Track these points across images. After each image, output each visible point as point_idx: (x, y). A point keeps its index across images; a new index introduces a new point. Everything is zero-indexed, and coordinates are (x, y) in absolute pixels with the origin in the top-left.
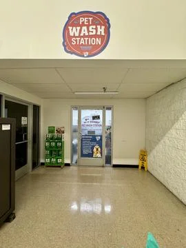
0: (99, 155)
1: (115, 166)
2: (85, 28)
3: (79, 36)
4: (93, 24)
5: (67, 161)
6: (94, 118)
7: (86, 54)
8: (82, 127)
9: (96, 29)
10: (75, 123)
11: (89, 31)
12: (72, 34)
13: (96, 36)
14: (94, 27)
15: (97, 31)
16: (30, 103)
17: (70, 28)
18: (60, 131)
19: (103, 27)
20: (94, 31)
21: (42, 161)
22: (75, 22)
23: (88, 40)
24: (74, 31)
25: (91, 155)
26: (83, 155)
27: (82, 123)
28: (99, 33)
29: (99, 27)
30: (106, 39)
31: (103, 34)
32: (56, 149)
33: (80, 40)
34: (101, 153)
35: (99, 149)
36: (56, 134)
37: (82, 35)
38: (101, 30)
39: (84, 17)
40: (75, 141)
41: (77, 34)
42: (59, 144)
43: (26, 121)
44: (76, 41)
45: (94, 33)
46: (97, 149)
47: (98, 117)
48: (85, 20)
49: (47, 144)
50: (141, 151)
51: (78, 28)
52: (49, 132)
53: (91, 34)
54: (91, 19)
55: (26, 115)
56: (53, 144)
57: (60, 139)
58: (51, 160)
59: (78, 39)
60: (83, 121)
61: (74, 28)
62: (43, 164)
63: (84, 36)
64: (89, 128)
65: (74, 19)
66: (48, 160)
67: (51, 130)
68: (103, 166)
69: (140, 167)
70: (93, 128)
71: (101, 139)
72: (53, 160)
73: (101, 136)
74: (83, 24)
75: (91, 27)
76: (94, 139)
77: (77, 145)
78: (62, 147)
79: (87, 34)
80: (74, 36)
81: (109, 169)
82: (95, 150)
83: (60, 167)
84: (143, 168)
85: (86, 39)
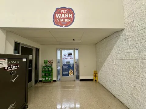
0: (72, 75)
1: (81, 80)
2: (63, 15)
3: (61, 18)
4: (67, 13)
5: (55, 79)
6: (69, 54)
7: (64, 26)
8: (63, 60)
9: (68, 15)
10: (59, 58)
11: (65, 16)
12: (57, 17)
13: (68, 18)
14: (67, 14)
15: (69, 16)
16: (34, 47)
17: (56, 14)
18: (51, 62)
19: (71, 14)
20: (68, 16)
21: (40, 79)
22: (59, 12)
23: (65, 20)
24: (58, 16)
25: (68, 75)
26: (63, 75)
27: (63, 58)
28: (69, 17)
29: (69, 14)
30: (73, 19)
31: (71, 17)
32: (48, 72)
33: (61, 20)
34: (73, 74)
35: (72, 71)
36: (48, 64)
37: (62, 17)
38: (71, 16)
39: (63, 10)
40: (59, 68)
41: (60, 17)
42: (50, 69)
43: (32, 57)
44: (59, 20)
45: (67, 17)
46: (71, 72)
47: (71, 54)
48: (63, 11)
49: (43, 70)
50: (95, 71)
51: (60, 15)
52: (45, 63)
53: (66, 17)
54: (66, 11)
55: (32, 54)
56: (47, 69)
57: (50, 67)
58: (45, 79)
59: (60, 19)
60: (63, 56)
61: (58, 14)
62: (40, 81)
63: (63, 18)
64: (67, 60)
65: (58, 11)
66: (44, 79)
67: (45, 62)
68: (75, 81)
69: (94, 80)
70: (69, 60)
71: (73, 66)
72: (46, 78)
73: (73, 64)
74: (62, 13)
75: (66, 14)
76: (69, 66)
77: (60, 70)
78: (51, 71)
79: (64, 17)
80: (58, 18)
81: (78, 82)
82: (70, 72)
83: (51, 82)
84: (96, 80)
85: (64, 19)
